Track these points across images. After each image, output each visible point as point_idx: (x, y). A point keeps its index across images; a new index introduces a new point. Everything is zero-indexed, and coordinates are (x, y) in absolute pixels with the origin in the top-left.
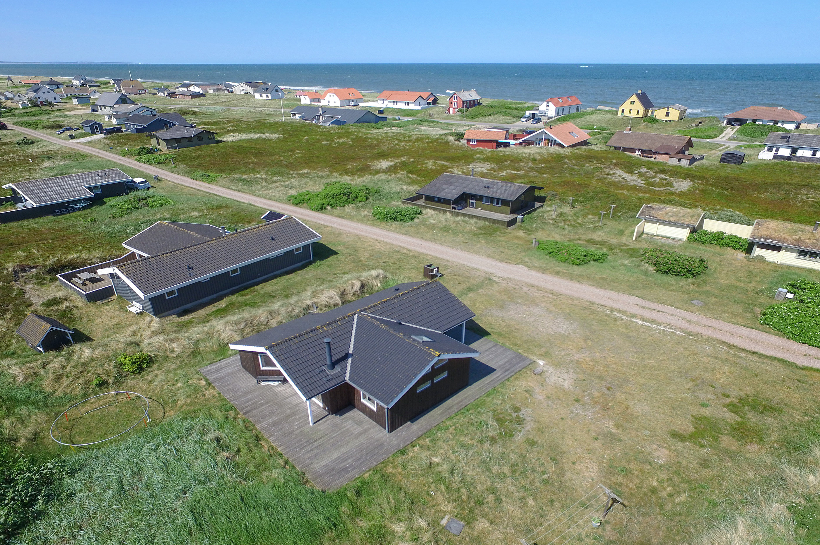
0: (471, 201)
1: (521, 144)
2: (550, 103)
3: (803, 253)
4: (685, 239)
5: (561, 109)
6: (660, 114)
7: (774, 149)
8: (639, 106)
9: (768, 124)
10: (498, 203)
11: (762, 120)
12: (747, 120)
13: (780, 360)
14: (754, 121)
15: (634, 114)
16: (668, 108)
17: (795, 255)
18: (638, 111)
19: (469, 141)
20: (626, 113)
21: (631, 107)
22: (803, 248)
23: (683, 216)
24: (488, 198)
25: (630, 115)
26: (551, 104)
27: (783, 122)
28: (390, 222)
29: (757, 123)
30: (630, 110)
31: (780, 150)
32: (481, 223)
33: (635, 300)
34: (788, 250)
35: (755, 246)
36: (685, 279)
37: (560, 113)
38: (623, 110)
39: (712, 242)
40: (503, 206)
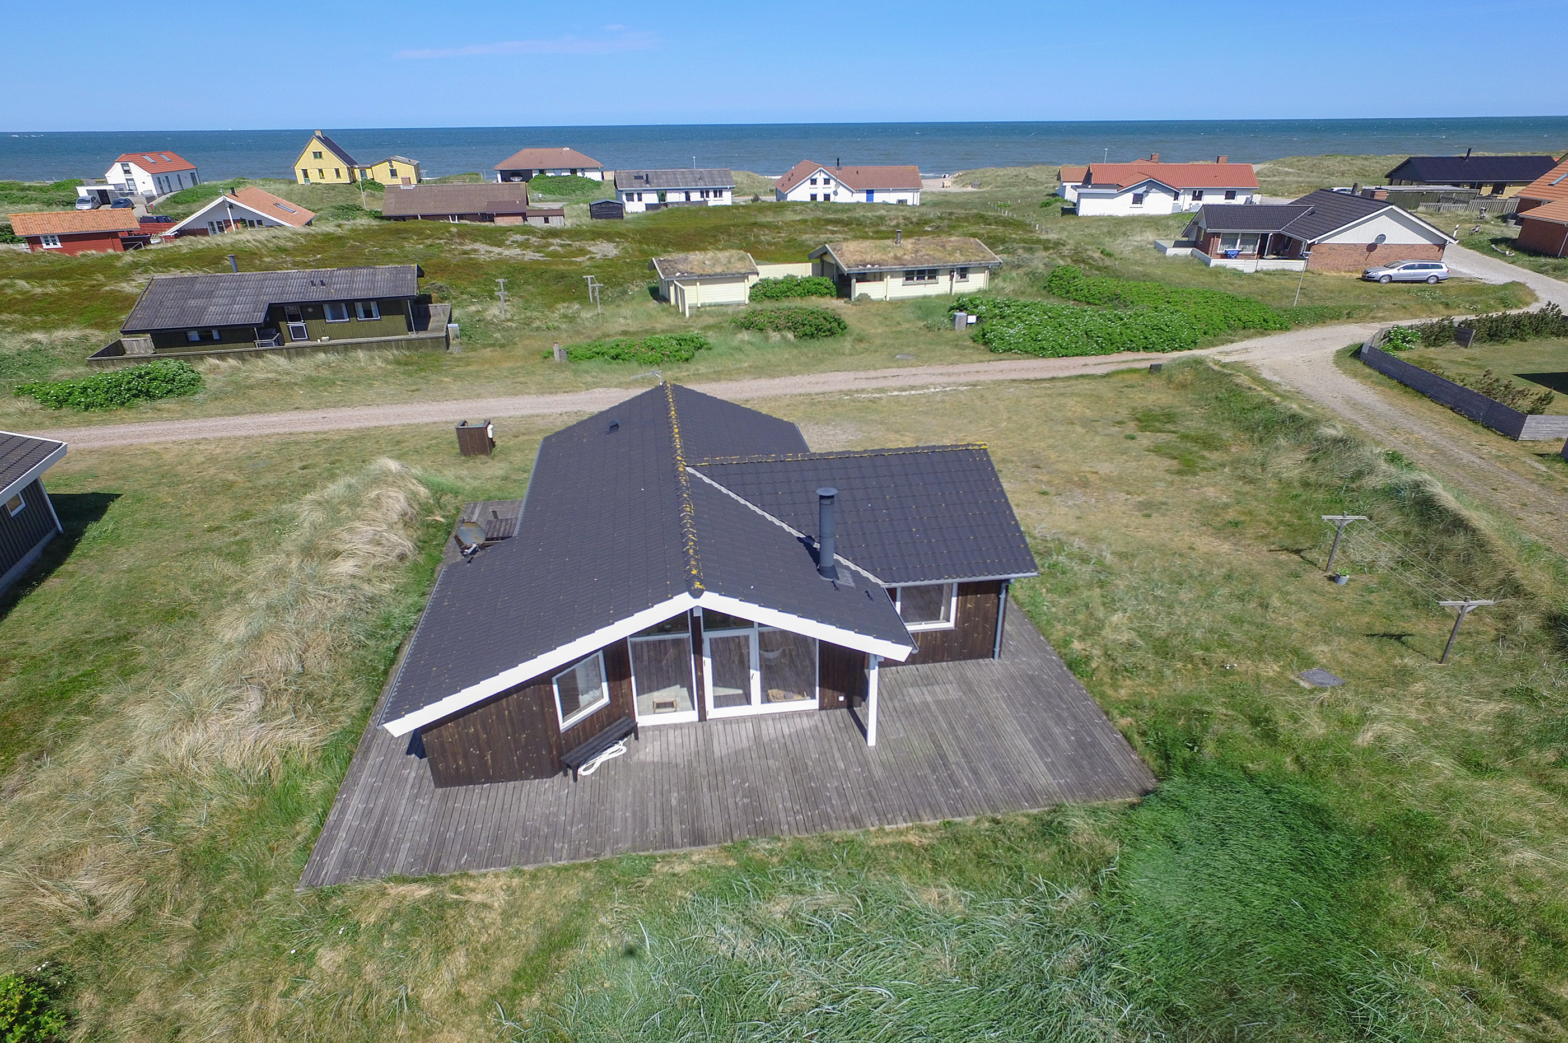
0: (291, 324)
1: (176, 236)
2: (130, 164)
3: (909, 275)
4: (747, 302)
5: (163, 178)
6: (380, 173)
7: (636, 196)
8: (331, 161)
9: (563, 174)
10: (368, 314)
11: (554, 170)
12: (530, 171)
13: (1082, 376)
14: (542, 171)
15: (330, 178)
16: (390, 162)
17: (901, 280)
18: (337, 171)
19: (34, 241)
20: (314, 177)
21: (319, 163)
22: (910, 267)
23: (729, 262)
24: (334, 304)
25: (322, 181)
26: (133, 166)
27: (583, 170)
28: (141, 401)
29: (549, 174)
30: (321, 171)
31: (644, 196)
32: (389, 354)
33: (840, 376)
34: (894, 274)
35: (854, 280)
36: (842, 339)
37: (166, 189)
38: (305, 172)
39: (788, 294)
40: (384, 317)
